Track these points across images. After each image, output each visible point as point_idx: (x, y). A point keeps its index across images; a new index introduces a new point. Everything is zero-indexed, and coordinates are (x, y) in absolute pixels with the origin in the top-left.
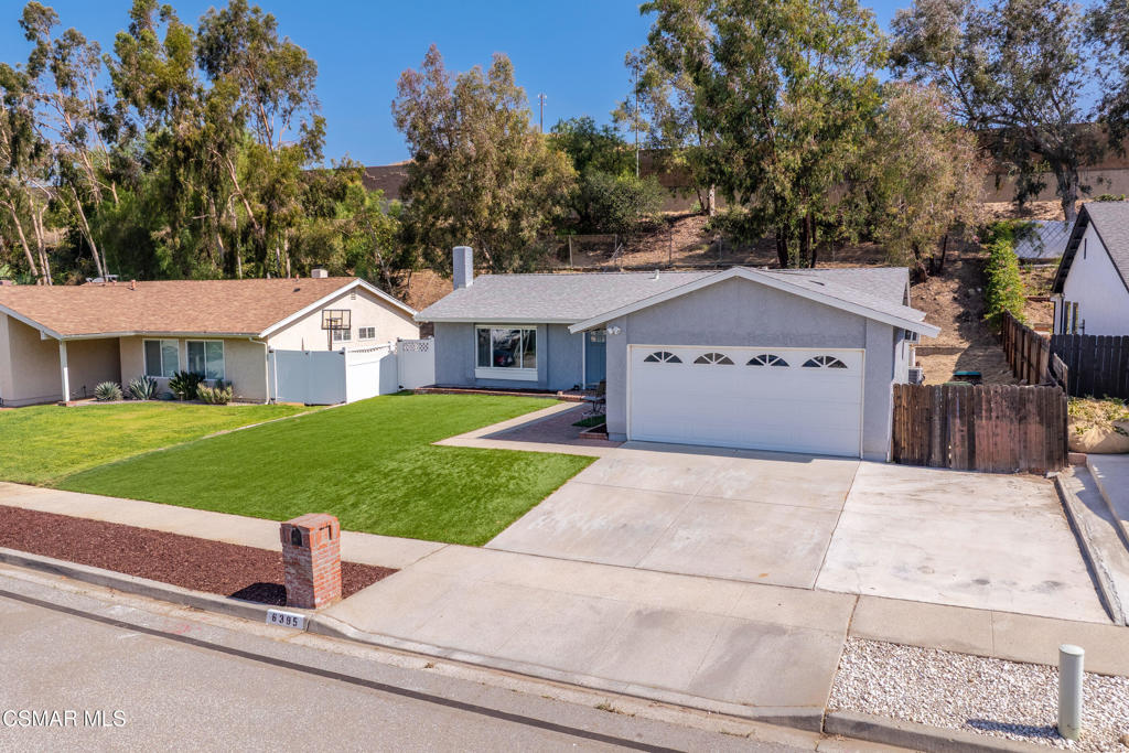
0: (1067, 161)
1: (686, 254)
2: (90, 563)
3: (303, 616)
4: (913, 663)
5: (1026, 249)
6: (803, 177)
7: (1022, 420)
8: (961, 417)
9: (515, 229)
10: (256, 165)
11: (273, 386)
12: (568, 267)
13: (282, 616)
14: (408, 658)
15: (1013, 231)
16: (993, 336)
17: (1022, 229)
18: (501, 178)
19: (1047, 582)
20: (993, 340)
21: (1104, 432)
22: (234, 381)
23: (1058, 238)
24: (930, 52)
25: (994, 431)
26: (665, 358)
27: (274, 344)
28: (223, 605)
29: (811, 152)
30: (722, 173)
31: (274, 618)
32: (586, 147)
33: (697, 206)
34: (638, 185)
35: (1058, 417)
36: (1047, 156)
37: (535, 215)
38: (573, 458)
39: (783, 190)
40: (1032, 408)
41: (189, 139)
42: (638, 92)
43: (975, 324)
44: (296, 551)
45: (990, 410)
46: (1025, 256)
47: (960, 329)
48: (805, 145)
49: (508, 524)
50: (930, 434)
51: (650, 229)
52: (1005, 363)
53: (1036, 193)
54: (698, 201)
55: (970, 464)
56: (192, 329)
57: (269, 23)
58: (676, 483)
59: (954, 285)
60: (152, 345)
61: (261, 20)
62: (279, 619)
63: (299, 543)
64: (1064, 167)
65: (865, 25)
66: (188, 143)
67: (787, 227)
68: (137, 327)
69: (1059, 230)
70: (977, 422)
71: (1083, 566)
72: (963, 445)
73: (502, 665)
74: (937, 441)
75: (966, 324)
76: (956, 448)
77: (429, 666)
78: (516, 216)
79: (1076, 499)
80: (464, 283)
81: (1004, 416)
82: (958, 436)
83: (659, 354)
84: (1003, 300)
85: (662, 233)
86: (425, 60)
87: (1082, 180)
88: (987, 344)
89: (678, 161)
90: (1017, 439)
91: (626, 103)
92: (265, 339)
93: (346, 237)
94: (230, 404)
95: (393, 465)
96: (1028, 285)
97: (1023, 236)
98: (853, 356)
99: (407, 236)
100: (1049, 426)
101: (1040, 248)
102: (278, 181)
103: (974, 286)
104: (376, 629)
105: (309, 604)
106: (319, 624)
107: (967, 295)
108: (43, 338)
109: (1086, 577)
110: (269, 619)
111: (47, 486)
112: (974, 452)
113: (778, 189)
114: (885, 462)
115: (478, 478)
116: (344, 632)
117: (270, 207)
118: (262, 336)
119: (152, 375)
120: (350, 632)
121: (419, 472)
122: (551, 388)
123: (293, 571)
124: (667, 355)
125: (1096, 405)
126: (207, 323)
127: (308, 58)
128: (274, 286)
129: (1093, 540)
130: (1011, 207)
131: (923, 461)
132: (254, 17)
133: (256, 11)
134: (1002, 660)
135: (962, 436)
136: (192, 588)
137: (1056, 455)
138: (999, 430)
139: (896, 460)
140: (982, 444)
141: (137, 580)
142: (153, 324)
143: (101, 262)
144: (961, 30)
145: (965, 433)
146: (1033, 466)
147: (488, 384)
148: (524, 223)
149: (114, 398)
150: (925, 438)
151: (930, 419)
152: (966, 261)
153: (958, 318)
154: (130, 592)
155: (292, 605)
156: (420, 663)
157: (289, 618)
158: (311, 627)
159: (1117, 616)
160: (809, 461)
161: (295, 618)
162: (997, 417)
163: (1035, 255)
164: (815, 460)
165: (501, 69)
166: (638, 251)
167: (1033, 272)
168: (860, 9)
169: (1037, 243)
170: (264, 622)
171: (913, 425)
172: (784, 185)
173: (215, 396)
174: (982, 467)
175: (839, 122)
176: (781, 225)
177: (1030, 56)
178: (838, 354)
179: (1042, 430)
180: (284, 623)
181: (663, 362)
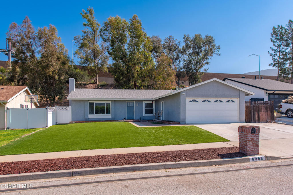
3: (264, 156)
7: (267, 111)
8: (257, 112)
13: (256, 158)
25: (263, 114)
26: (194, 101)
31: (253, 159)
40: (268, 109)
44: (253, 136)
45: (262, 110)
49: (221, 137)
50: (251, 116)
55: (258, 121)
63: (254, 133)
70: (260, 113)
72: (257, 118)
80: (74, 90)
81: (264, 111)
82: (256, 116)
83: (193, 100)
90: (266, 116)
92: (7, 104)
98: (236, 99)
106: (271, 157)
110: (251, 160)
112: (259, 119)
116: (280, 157)
118: (8, 102)
123: (251, 143)
124: (195, 100)
131: (250, 122)
139: (246, 122)
140: (261, 117)
145: (258, 115)
151: (251, 113)
157: (259, 158)
158: (268, 159)
161: (261, 157)
170: (250, 162)
171: (248, 114)
174: (261, 122)
178: (233, 99)
179: (270, 113)
180: (258, 160)
181: (194, 102)
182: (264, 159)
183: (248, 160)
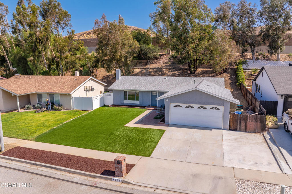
0: (253, 45)
1: (165, 65)
2: (60, 166)
3: (121, 179)
4: (250, 185)
5: (245, 66)
6: (195, 50)
7: (256, 122)
8: (244, 121)
9: (126, 61)
10: (56, 43)
11: (73, 106)
12: (136, 68)
13: (116, 179)
14: (149, 189)
15: (242, 62)
16: (239, 88)
17: (244, 62)
18: (122, 49)
19: (268, 163)
20: (238, 89)
21: (273, 124)
22: (63, 104)
23: (252, 64)
24: (224, 19)
25: (251, 124)
27: (73, 95)
28: (100, 177)
29: (197, 44)
30: (177, 48)
31: (114, 180)
32: (140, 37)
33: (166, 52)
34: (153, 48)
35: (264, 121)
36: (249, 44)
37: (130, 57)
38: (160, 130)
39: (191, 53)
41: (40, 36)
42: (153, 24)
43: (234, 85)
45: (250, 120)
46: (244, 68)
47: (231, 86)
48: (195, 42)
49: (153, 150)
50: (237, 124)
51: (156, 58)
52: (242, 96)
53: (246, 52)
54: (167, 51)
55: (245, 131)
56: (51, 91)
57: (59, 5)
58: (185, 137)
59: (229, 75)
60: (40, 95)
61: (57, 4)
62: (115, 180)
63: (119, 164)
64: (253, 47)
65: (209, 13)
66: (40, 38)
67: (191, 60)
68: (35, 91)
69: (252, 62)
70: (247, 122)
71: (274, 159)
72: (244, 127)
73: (170, 190)
74: (239, 126)
75: (232, 85)
76: (243, 128)
77: (154, 191)
78: (126, 57)
79: (269, 140)
80: (119, 79)
81: (253, 121)
82: (243, 125)
83: (177, 105)
84: (241, 80)
85: (158, 59)
86: (101, 17)
87: (256, 50)
88: (237, 90)
89: (163, 42)
90: (255, 126)
91: (150, 27)
92: (71, 94)
93: (80, 60)
94: (62, 110)
95: (118, 133)
96: (246, 76)
97: (244, 63)
99: (97, 61)
100: (262, 123)
101: (248, 66)
102: (63, 48)
103: (233, 75)
104: (138, 182)
105: (121, 176)
106: (125, 181)
107: (232, 78)
108: (13, 95)
109: (275, 161)
110: (112, 180)
111: (32, 140)
112: (246, 128)
113: (189, 53)
114: (227, 130)
115: (141, 137)
116: (132, 183)
117: (61, 54)
118: (70, 94)
119: (40, 102)
120: (133, 183)
121: (125, 135)
122: (143, 105)
123: (117, 169)
125: (270, 117)
126: (54, 90)
127: (69, 14)
128: (69, 78)
129: (274, 152)
130: (240, 55)
131: (235, 130)
132: (55, 3)
133: (56, 1)
134: (265, 183)
135: (244, 125)
136: (90, 172)
137: (263, 129)
138: (252, 124)
139: (230, 129)
140: (248, 126)
141: (76, 170)
142: (40, 90)
143: (10, 64)
144: (230, 14)
145: (245, 124)
146: (258, 131)
147: (127, 104)
148: (128, 59)
149: (30, 109)
150: (236, 125)
151: (237, 121)
152: (231, 69)
153: (230, 83)
154: (74, 174)
155: (117, 176)
156: (152, 190)
157: (118, 180)
158: (123, 182)
159: (283, 171)
160: (212, 130)
161: (119, 180)
162: (251, 121)
163: (246, 68)
164: (213, 130)
165: (121, 21)
166: (153, 63)
167: (246, 72)
168: (208, 9)
169: (247, 65)
171: (233, 122)
172: (191, 52)
173: (59, 109)
174: (248, 131)
175: (203, 37)
176: (189, 60)
177: (245, 21)
178: (218, 107)
179: (260, 124)
180: (117, 181)
181: (178, 107)
182: (121, 181)
183: (111, 179)
